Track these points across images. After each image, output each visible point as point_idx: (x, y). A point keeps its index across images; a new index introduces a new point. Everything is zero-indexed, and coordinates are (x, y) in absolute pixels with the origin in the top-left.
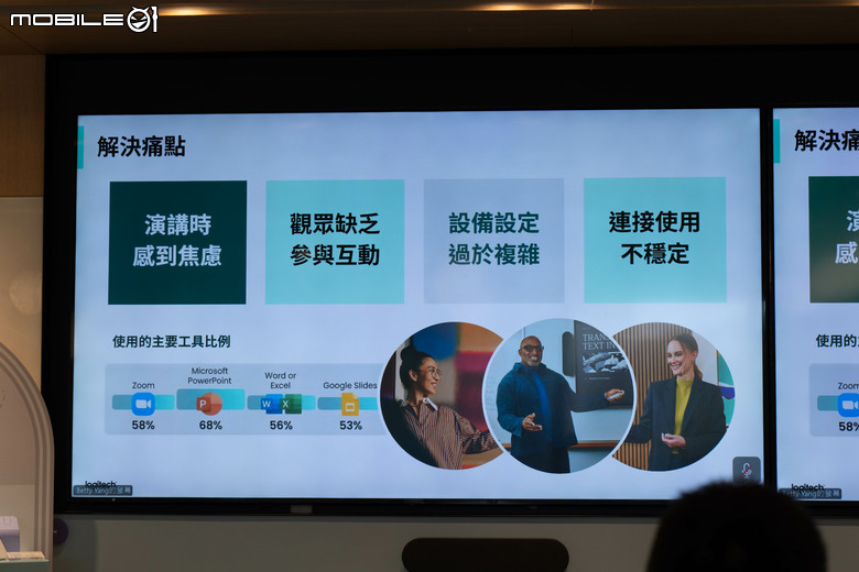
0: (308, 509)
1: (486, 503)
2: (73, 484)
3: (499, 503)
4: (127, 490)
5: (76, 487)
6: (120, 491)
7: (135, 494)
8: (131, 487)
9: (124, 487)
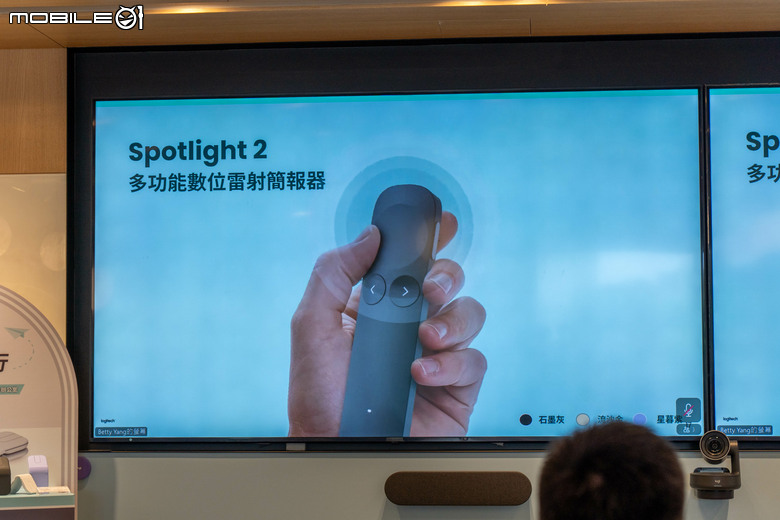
0: (302, 447)
1: (458, 440)
2: (95, 427)
3: (469, 440)
4: (143, 431)
5: (97, 429)
6: (136, 432)
7: (149, 435)
8: (146, 429)
9: (140, 428)
